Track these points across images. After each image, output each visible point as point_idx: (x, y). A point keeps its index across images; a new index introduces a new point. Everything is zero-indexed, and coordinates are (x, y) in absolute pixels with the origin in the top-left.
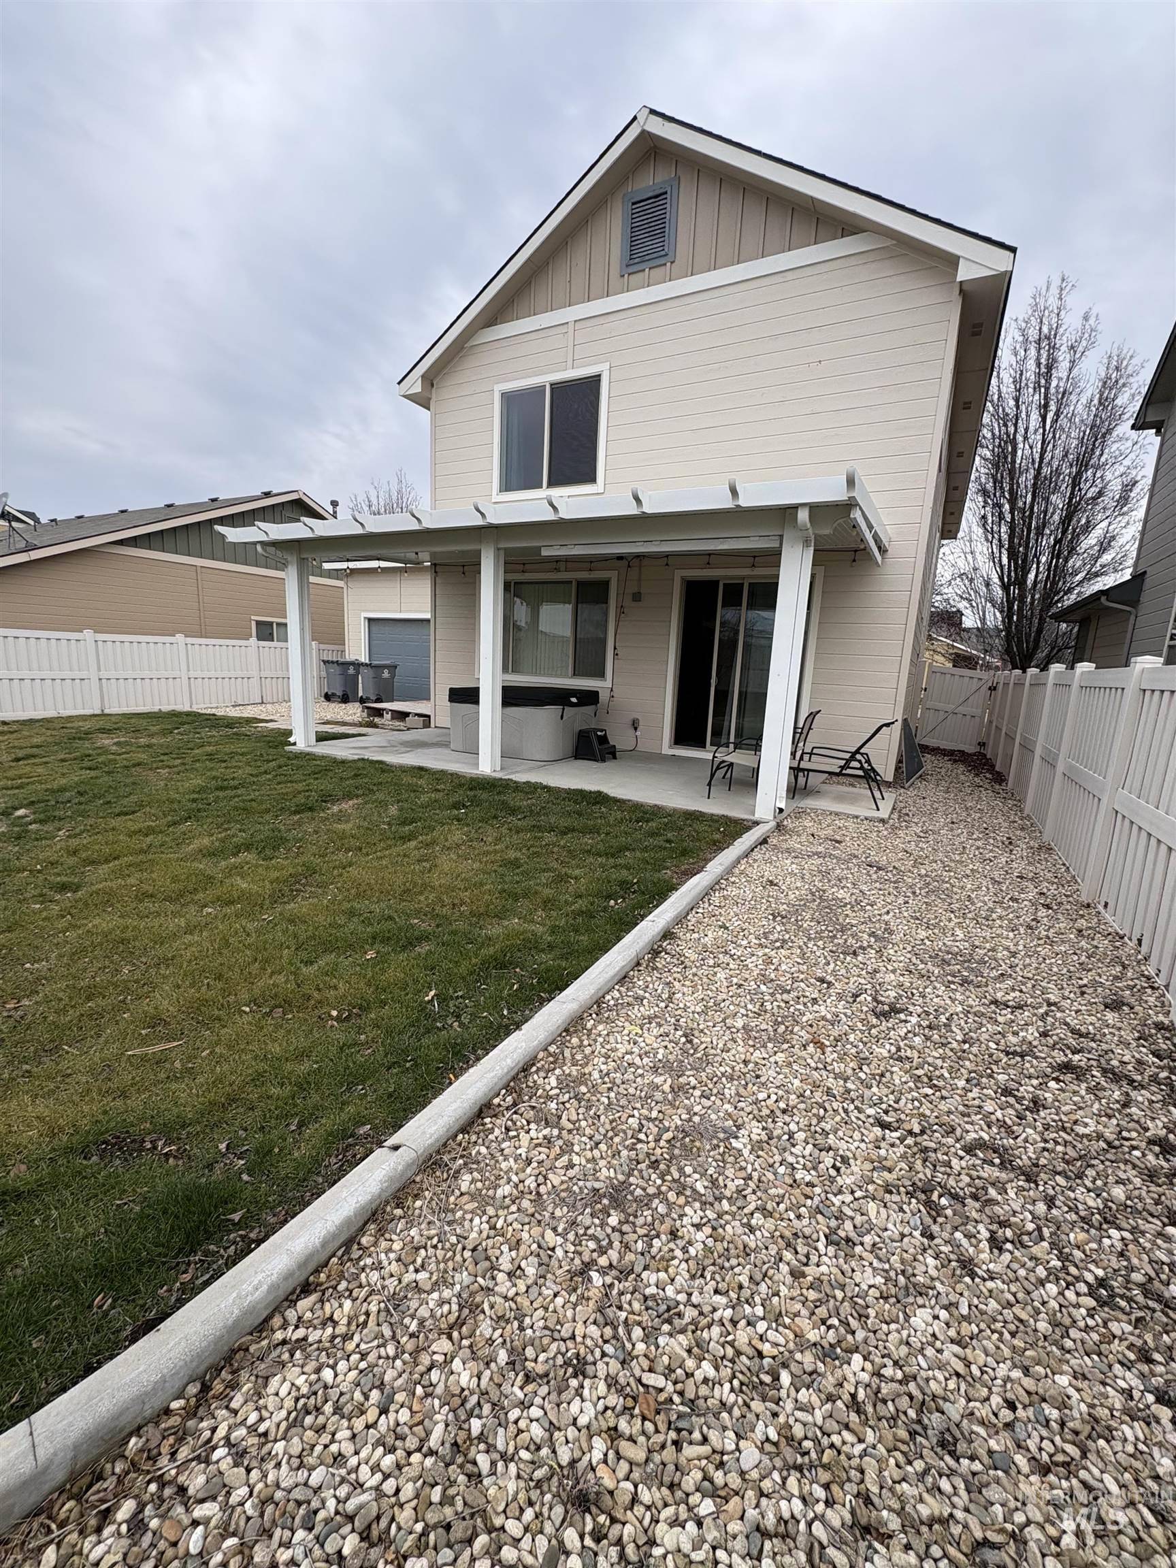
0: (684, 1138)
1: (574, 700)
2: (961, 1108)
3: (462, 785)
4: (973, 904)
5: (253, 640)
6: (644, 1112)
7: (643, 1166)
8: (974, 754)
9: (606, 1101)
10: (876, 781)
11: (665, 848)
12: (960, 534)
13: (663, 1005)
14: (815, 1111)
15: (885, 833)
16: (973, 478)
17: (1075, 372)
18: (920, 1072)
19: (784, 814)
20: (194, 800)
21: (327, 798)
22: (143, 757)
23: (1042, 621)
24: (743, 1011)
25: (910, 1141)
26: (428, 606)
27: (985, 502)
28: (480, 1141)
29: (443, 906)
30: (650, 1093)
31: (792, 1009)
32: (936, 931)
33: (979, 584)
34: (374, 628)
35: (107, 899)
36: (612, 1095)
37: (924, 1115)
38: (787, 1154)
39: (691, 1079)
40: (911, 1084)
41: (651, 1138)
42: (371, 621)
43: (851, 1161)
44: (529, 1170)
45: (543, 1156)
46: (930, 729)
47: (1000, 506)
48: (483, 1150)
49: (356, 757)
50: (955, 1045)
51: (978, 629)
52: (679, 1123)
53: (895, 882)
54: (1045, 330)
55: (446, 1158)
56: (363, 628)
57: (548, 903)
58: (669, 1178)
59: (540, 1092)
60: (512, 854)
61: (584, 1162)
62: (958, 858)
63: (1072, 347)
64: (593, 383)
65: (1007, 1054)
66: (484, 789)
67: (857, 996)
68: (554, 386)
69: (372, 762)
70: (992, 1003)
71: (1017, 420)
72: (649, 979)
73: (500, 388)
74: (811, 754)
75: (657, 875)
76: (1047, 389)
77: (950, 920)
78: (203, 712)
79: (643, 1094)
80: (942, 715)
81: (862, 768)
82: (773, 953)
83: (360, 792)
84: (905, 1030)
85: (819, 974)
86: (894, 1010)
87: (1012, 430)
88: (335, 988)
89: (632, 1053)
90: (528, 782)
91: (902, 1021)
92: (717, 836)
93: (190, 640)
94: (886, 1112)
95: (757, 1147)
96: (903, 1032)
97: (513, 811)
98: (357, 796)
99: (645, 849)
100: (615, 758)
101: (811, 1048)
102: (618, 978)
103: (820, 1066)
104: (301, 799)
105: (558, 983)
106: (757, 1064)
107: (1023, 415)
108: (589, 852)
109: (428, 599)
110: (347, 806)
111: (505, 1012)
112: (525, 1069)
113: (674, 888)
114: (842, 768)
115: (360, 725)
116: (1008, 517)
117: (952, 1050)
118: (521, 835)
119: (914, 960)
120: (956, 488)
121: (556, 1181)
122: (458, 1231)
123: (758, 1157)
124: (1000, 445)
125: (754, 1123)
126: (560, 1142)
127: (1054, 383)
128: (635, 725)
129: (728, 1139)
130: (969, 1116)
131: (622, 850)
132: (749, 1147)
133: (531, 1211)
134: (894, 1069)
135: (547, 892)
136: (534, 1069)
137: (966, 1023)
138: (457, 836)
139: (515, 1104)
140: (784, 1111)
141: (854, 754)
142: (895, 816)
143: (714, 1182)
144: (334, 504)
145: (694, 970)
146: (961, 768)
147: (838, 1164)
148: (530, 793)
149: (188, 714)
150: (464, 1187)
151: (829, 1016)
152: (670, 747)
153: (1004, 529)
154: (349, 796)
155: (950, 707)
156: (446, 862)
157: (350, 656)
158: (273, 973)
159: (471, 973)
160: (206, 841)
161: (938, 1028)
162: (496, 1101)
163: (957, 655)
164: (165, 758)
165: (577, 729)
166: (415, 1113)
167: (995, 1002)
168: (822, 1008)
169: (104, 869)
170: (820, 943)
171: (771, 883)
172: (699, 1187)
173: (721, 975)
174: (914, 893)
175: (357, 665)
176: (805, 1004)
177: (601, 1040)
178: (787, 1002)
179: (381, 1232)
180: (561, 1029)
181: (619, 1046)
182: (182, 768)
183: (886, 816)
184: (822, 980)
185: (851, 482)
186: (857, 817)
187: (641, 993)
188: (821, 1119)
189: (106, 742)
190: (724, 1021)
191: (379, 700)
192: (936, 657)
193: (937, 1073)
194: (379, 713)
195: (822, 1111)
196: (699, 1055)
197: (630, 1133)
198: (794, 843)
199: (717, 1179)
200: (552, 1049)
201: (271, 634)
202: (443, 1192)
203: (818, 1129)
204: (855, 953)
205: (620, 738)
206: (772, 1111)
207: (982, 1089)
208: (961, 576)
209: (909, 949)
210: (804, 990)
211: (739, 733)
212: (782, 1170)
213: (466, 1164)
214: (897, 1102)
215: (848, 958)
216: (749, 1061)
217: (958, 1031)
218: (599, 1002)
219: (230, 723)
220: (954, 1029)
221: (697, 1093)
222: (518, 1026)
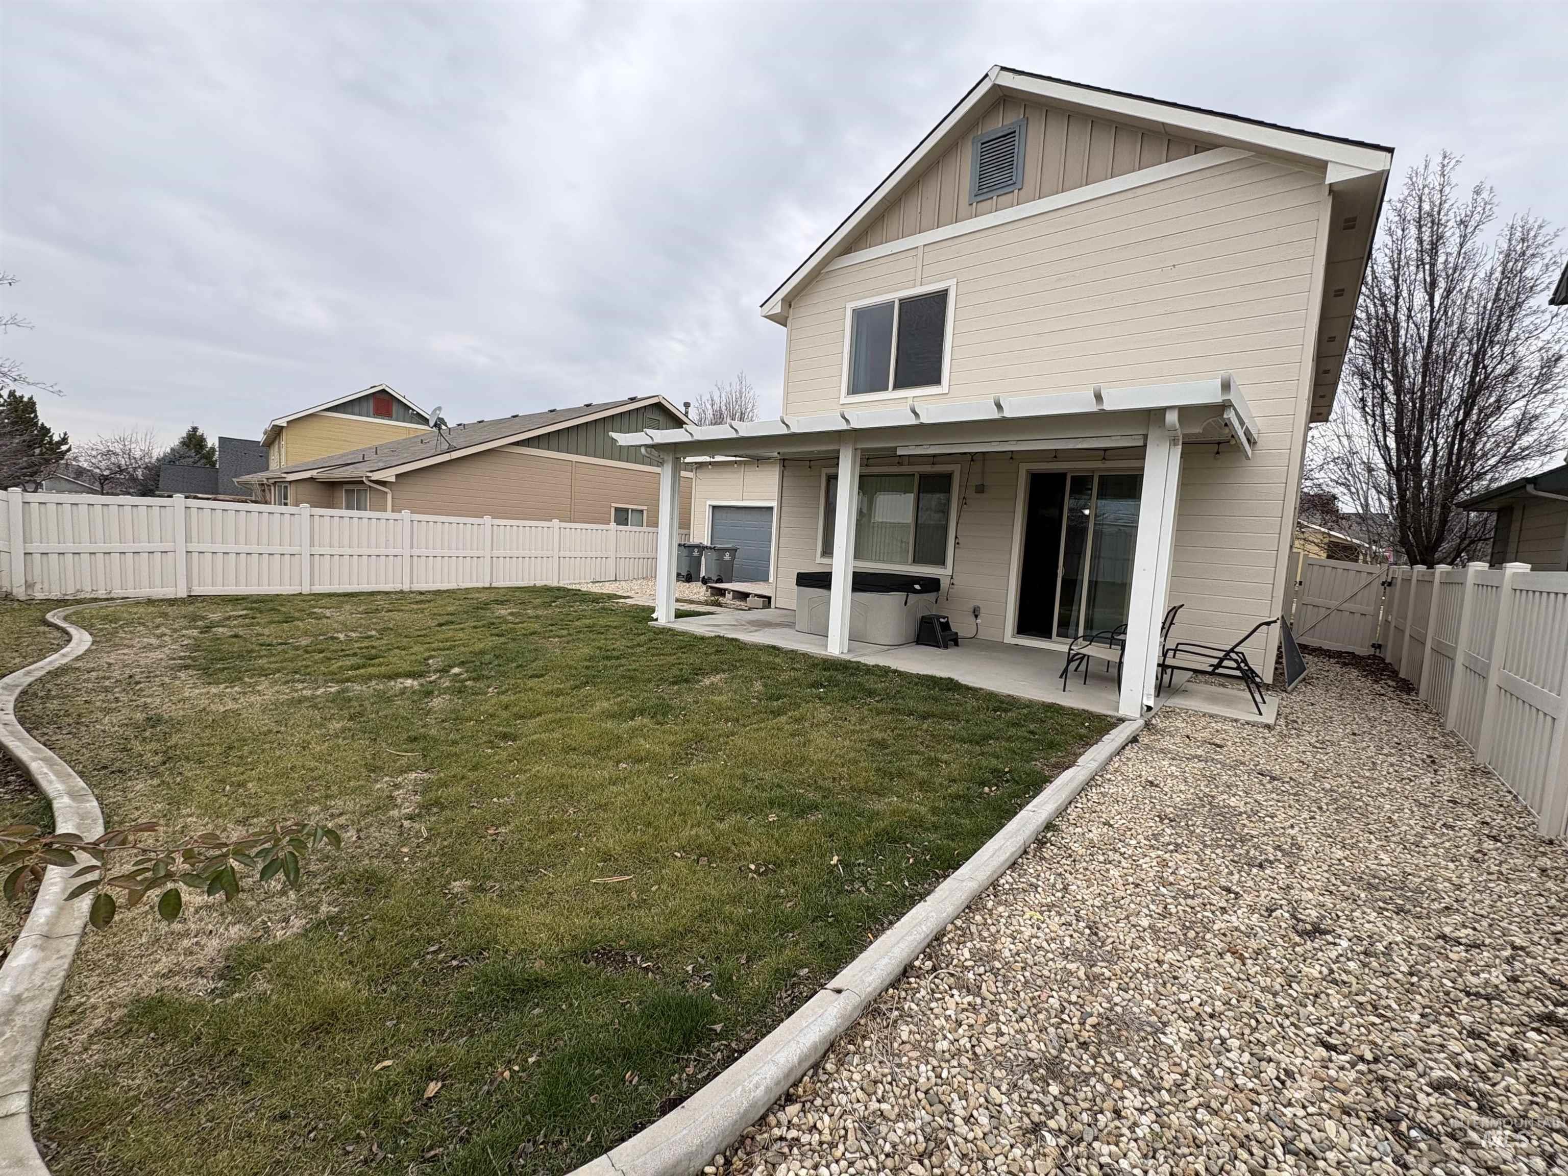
0: (1109, 1025)
1: (917, 587)
2: (1418, 1043)
3: (815, 665)
4: (1395, 826)
5: (613, 525)
6: (1064, 994)
7: (1073, 1045)
8: (1369, 657)
9: (1023, 980)
10: (1254, 682)
11: (1030, 740)
12: (1333, 416)
13: (1059, 895)
14: (1245, 1020)
15: (1273, 740)
16: (1346, 360)
17: (1468, 246)
18: (1360, 999)
19: (1153, 713)
20: (587, 668)
21: (699, 671)
22: (536, 627)
23: (1445, 509)
24: (1146, 911)
25: (1361, 1067)
26: (776, 495)
27: (1364, 384)
28: (909, 998)
29: (824, 779)
30: (1065, 978)
31: (1199, 915)
32: (1355, 852)
33: (1359, 468)
34: (718, 515)
35: (543, 749)
36: (1027, 974)
37: (1375, 1044)
38: (1222, 1058)
39: (1104, 970)
40: (1353, 1009)
41: (1075, 1020)
42: (714, 508)
43: (1297, 1076)
44: (961, 1031)
45: (972, 1021)
46: (1308, 626)
47: (1382, 388)
48: (914, 1006)
49: (713, 634)
50: (1399, 976)
51: (1357, 515)
52: (1101, 1010)
53: (1295, 795)
54: (1426, 207)
55: (883, 1007)
56: (708, 513)
57: (923, 785)
58: (1100, 1060)
59: (955, 962)
60: (878, 735)
61: (1012, 1032)
62: (1368, 774)
63: (1462, 222)
64: (941, 297)
65: (1468, 994)
66: (837, 670)
67: (1272, 911)
68: (903, 301)
69: (728, 639)
70: (1439, 937)
71: (1397, 298)
72: (1039, 868)
73: (851, 306)
74: (1175, 650)
75: (1027, 766)
76: (1433, 265)
77: (1370, 842)
78: (569, 587)
79: (1059, 977)
80: (1323, 612)
81: (1238, 668)
82: (1167, 856)
83: (725, 667)
84: (1336, 953)
85: (1223, 882)
86: (1316, 931)
87: (1391, 309)
88: (749, 844)
89: (1038, 937)
90: (877, 666)
91: (1330, 943)
92: (1083, 731)
93: (564, 525)
94: (1329, 1034)
95: (1188, 1046)
96: (1333, 955)
97: (871, 693)
98: (724, 671)
99: (1009, 739)
100: (956, 644)
101: (1228, 957)
102: (1008, 864)
103: (1243, 977)
104: (675, 671)
105: (952, 864)
106: (1171, 965)
107: (1405, 294)
108: (953, 738)
109: (776, 489)
110: (716, 679)
111: (907, 883)
112: (938, 937)
113: (1048, 780)
114: (1217, 667)
115: (707, 603)
116: (1393, 398)
117: (1397, 981)
118: (881, 717)
119: (1333, 879)
120: (1327, 372)
121: (991, 1046)
122: (908, 1074)
123: (1191, 1056)
124: (1378, 326)
125: (1180, 1022)
126: (985, 1011)
127: (1441, 259)
128: (976, 613)
129: (1155, 1033)
130: (1430, 1052)
131: (987, 737)
132: (1180, 1044)
133: (971, 1068)
134: (1329, 991)
135: (922, 774)
136: (945, 939)
137: (1410, 954)
138: (823, 713)
139: (934, 969)
140: (1212, 1016)
141: (1228, 653)
142: (1282, 722)
143: (1149, 1073)
144: (687, 405)
145: (1085, 864)
146: (1355, 673)
147: (1283, 1077)
148: (882, 676)
149: (559, 589)
150: (905, 1036)
151: (1243, 928)
152: (1013, 636)
153: (1387, 411)
154: (716, 670)
155: (1334, 604)
156: (819, 737)
157: (694, 540)
158: (692, 826)
159: (868, 843)
160: (606, 705)
161: (1376, 955)
162: (917, 963)
163: (1336, 545)
164: (553, 628)
165: (919, 615)
166: (847, 963)
167: (1444, 937)
168: (1234, 918)
169: (533, 723)
170: (1219, 851)
171: (1151, 783)
172: (1135, 1072)
173: (1114, 872)
174: (1320, 808)
175: (701, 548)
176: (1213, 912)
177: (1003, 920)
178: (1192, 908)
179: (840, 1063)
180: (964, 905)
181: (1023, 929)
182: (570, 638)
183: (1271, 721)
184: (1229, 890)
185: (1226, 386)
186: (1236, 721)
187: (1034, 880)
188: (1254, 1030)
189: (503, 612)
190: (1127, 917)
191: (719, 581)
192: (1310, 547)
193: (1383, 1002)
194: (722, 592)
195: (1253, 1022)
196: (1108, 948)
197: (1053, 1013)
198: (1166, 743)
199: (1151, 1070)
200: (959, 923)
201: (627, 519)
202: (886, 1037)
203: (1252, 1039)
204: (1261, 866)
205: (961, 626)
206: (1198, 1014)
207: (1443, 1027)
208: (1334, 460)
209: (1325, 868)
210: (1209, 898)
211: (1089, 625)
212: (1220, 1072)
213: (901, 1016)
214: (1340, 1024)
215: (1255, 871)
216: (1163, 961)
217: (1401, 962)
218: (994, 884)
219: (596, 598)
220: (1397, 960)
221: (1114, 985)
222: (922, 897)
